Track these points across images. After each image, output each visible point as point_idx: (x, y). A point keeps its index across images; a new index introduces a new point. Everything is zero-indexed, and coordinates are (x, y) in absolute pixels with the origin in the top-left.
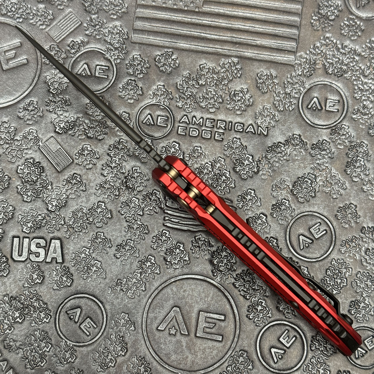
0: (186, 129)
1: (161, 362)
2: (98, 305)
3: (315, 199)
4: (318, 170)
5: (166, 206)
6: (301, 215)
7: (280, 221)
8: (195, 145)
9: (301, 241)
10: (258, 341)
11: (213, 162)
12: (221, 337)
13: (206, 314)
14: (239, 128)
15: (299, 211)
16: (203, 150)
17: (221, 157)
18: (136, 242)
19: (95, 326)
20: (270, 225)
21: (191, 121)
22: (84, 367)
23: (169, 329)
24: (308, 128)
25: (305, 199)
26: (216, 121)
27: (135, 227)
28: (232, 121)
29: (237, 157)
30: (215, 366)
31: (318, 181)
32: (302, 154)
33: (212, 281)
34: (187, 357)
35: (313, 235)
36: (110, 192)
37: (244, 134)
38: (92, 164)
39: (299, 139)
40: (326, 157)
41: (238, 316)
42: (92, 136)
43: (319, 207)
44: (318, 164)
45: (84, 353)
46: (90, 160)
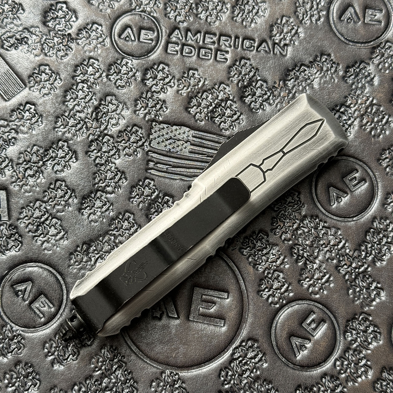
0: (178, 46)
1: (142, 355)
2: (56, 277)
4: (355, 101)
5: (151, 146)
9: (331, 194)
11: (214, 89)
12: (222, 322)
13: (203, 291)
16: (201, 74)
17: (224, 83)
18: (108, 195)
19: (51, 306)
21: (184, 36)
22: (35, 361)
24: (342, 46)
26: (218, 36)
27: (108, 173)
28: (240, 36)
31: (354, 115)
36: (75, 128)
37: (255, 53)
39: (329, 60)
41: (246, 293)
44: (354, 93)
45: (36, 341)
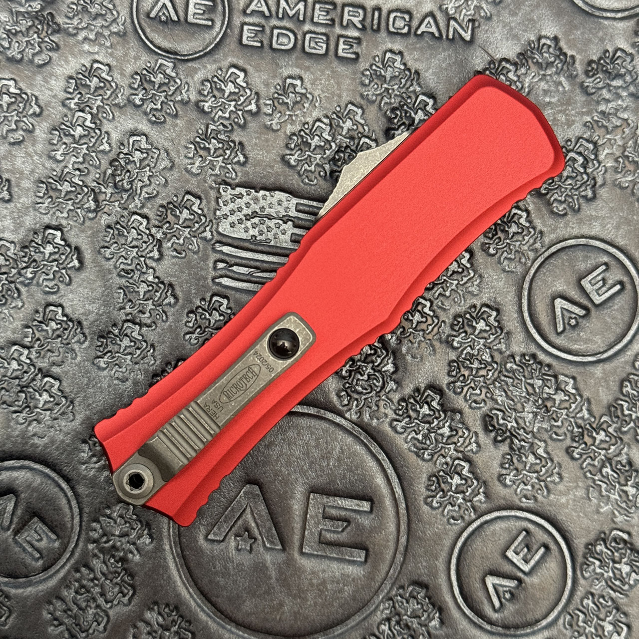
0: (263, 31)
3: (594, 205)
4: (603, 130)
5: (219, 233)
6: (559, 246)
7: (506, 262)
8: (286, 73)
9: (558, 312)
10: (454, 561)
11: (335, 116)
12: (363, 554)
13: (325, 499)
14: (400, 23)
15: (553, 236)
16: (309, 86)
17: (353, 104)
18: (145, 329)
19: (53, 537)
20: (481, 276)
21: (273, 9)
23: (235, 539)
24: (579, 19)
25: (568, 205)
26: (339, 9)
27: (143, 288)
28: (382, 6)
29: (396, 102)
30: (351, 623)
31: (602, 157)
32: (561, 89)
33: (338, 419)
34: (281, 605)
35: (587, 296)
36: (74, 203)
37: (412, 39)
38: (24, 131)
39: (555, 49)
40: (625, 94)
41: (403, 501)
42: (19, 56)
43: (603, 226)
44: (603, 113)
46: (16, 121)
